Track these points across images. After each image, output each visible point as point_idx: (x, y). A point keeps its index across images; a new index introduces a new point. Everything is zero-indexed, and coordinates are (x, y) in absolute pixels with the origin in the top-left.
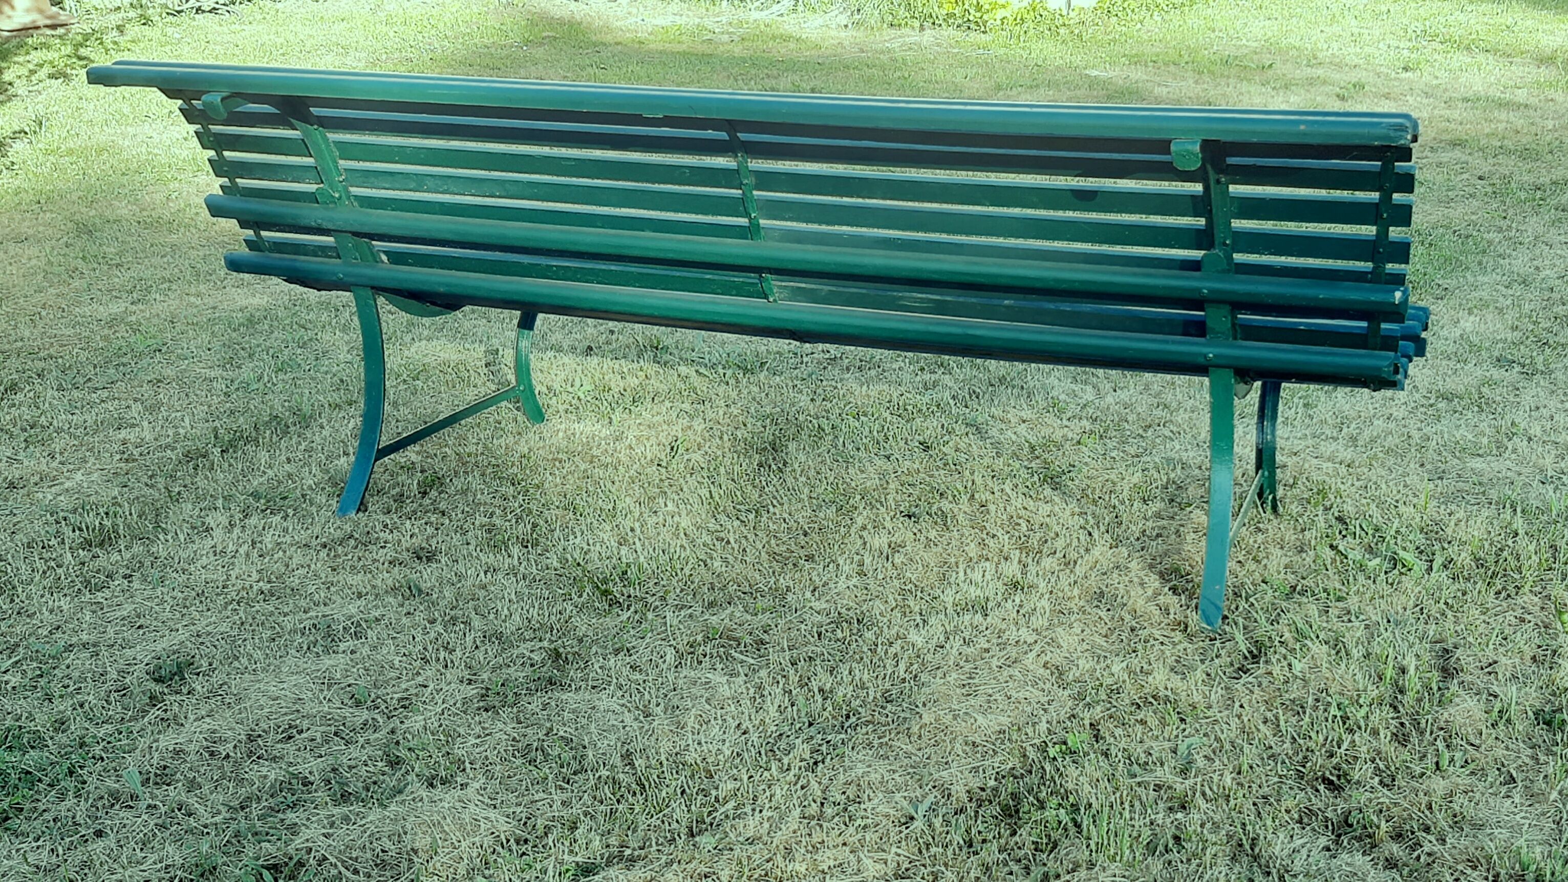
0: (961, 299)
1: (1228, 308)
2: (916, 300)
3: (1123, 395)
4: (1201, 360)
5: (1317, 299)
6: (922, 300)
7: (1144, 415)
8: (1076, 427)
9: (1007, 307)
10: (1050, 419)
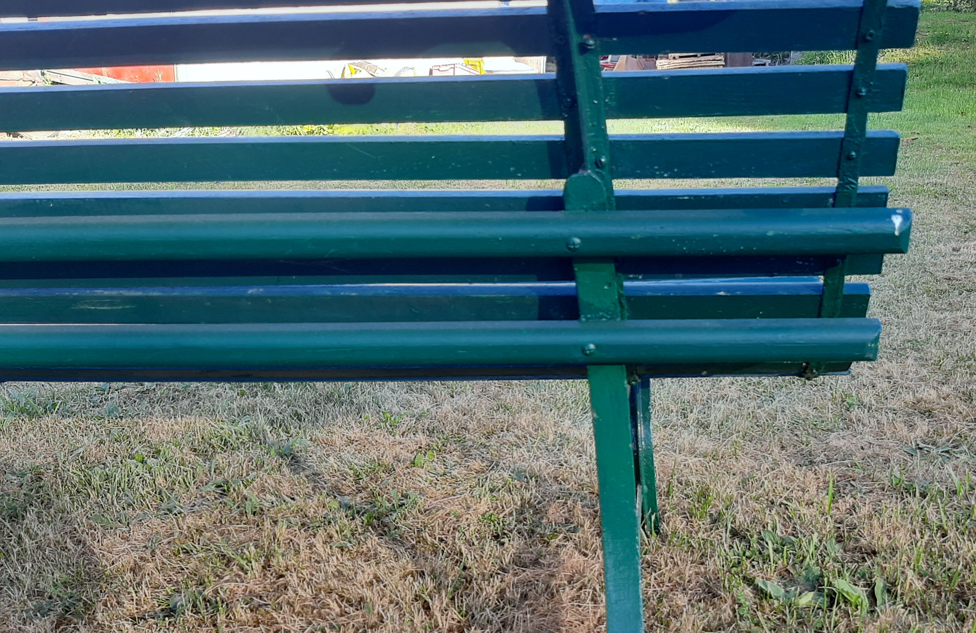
0: (176, 293)
1: (611, 267)
2: (101, 300)
3: (461, 401)
4: (578, 356)
5: (763, 238)
6: (112, 300)
7: (484, 421)
8: (411, 442)
9: (252, 298)
10: (381, 436)
